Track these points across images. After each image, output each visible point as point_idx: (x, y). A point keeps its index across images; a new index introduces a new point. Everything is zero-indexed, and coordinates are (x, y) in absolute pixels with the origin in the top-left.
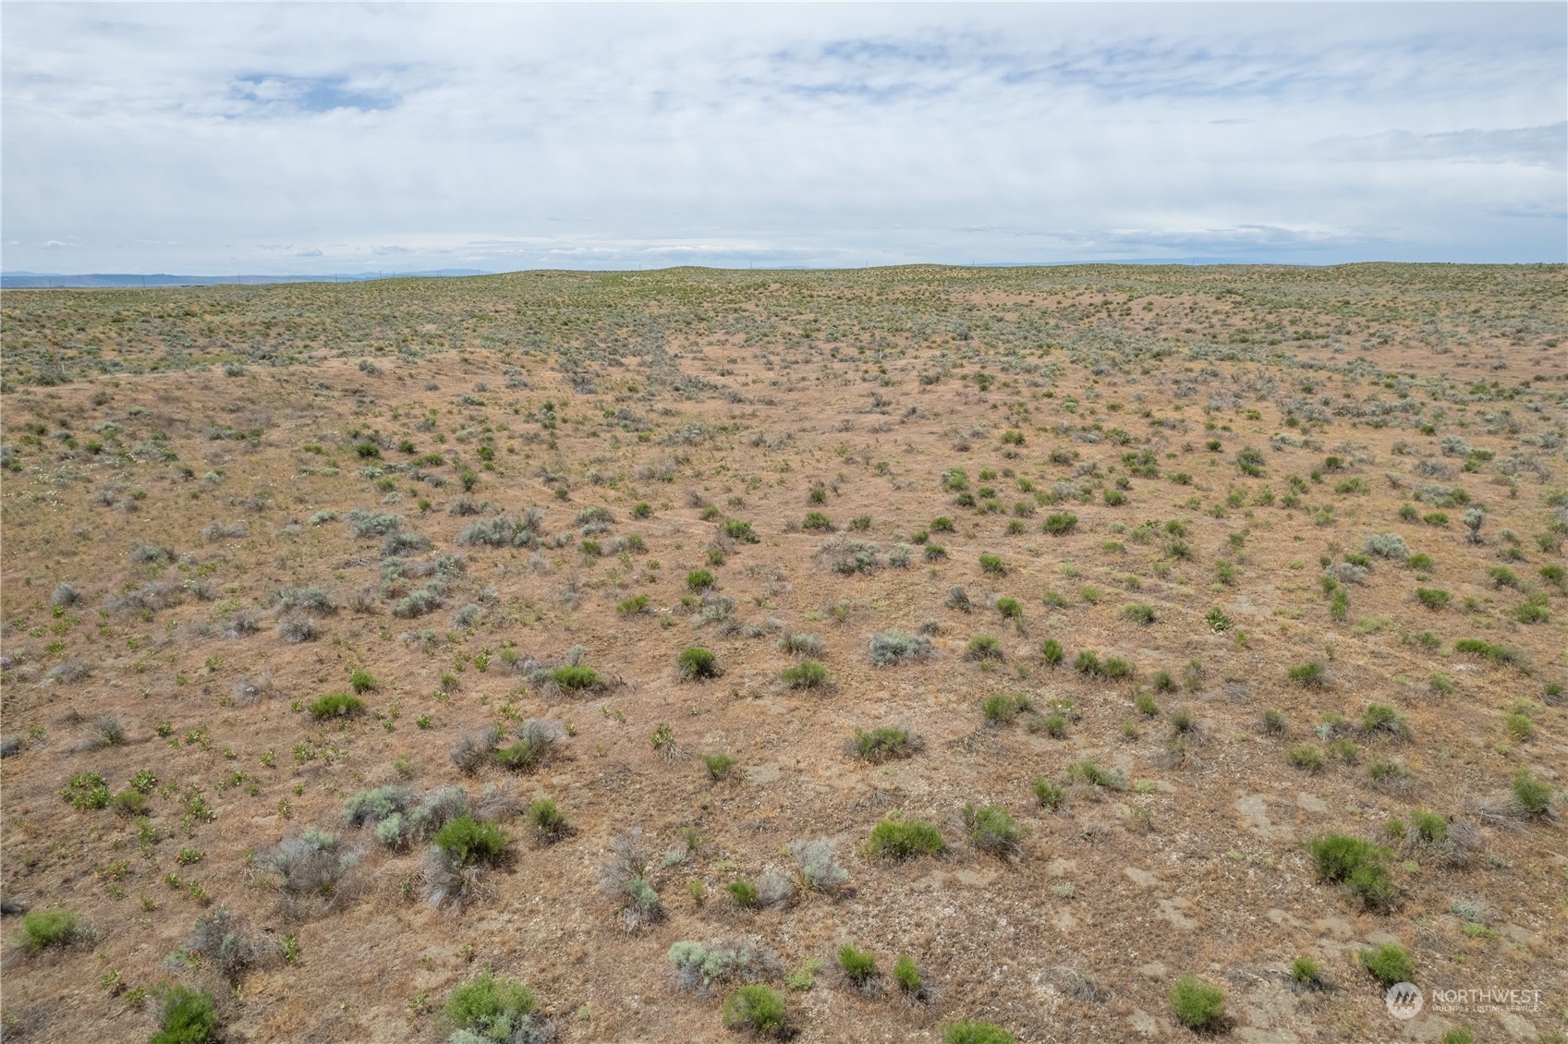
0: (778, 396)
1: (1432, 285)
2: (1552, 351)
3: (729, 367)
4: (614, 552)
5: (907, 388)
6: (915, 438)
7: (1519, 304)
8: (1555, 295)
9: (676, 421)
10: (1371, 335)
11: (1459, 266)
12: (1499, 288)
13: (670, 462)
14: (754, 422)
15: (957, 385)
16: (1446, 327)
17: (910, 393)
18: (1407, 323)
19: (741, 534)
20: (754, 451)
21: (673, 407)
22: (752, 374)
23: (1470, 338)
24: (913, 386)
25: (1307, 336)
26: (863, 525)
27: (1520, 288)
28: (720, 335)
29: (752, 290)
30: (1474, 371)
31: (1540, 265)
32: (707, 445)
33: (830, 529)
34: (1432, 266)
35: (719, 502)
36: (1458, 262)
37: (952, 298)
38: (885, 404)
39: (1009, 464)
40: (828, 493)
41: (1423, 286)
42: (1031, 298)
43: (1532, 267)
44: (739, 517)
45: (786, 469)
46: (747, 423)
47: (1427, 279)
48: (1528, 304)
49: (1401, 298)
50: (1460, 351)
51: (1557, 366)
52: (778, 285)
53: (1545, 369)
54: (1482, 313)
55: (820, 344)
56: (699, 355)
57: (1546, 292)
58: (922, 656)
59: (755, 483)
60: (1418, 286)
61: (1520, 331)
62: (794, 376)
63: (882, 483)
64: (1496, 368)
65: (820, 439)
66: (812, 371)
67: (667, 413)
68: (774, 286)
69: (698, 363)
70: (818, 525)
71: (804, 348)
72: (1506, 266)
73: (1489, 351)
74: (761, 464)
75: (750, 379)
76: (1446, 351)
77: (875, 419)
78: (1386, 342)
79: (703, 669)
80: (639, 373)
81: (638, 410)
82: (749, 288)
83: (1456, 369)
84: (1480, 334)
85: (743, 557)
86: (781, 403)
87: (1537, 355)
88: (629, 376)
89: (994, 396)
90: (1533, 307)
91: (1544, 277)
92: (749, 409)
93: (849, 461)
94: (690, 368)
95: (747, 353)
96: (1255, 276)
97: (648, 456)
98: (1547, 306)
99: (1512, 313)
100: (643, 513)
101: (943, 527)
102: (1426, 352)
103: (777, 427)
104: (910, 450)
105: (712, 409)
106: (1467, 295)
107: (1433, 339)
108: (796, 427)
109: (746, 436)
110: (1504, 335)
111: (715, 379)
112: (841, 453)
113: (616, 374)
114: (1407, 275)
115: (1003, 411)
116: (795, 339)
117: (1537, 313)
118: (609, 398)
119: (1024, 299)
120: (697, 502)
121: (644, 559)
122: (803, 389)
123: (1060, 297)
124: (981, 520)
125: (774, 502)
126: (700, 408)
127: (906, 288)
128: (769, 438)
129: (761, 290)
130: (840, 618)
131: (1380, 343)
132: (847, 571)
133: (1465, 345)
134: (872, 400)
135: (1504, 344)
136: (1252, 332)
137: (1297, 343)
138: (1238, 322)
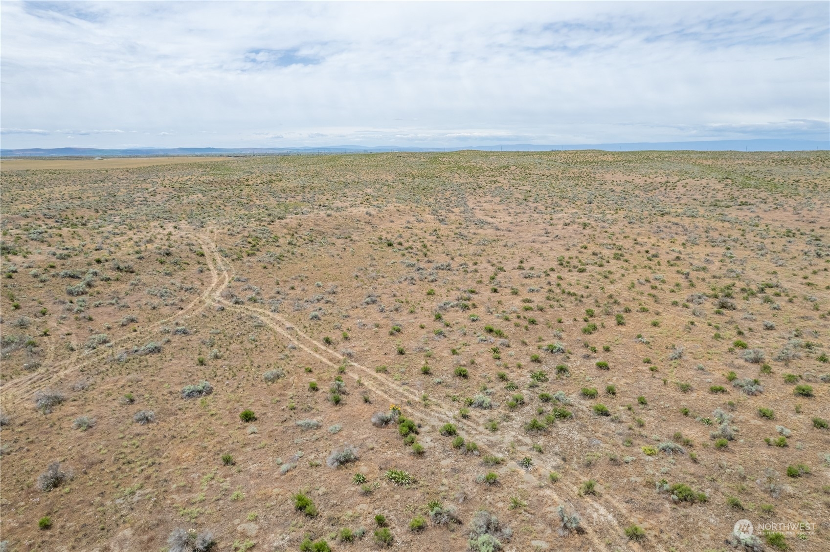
0: (512, 228)
3: (494, 214)
4: (471, 272)
5: (558, 227)
6: (555, 246)
9: (479, 237)
10: (775, 204)
13: (480, 251)
14: (504, 238)
15: (575, 226)
17: (559, 230)
19: (501, 269)
20: (504, 248)
21: (476, 231)
22: (503, 219)
24: (560, 226)
25: (745, 204)
26: (532, 268)
28: (488, 198)
29: (502, 170)
32: (490, 245)
33: (524, 269)
35: (495, 262)
37: (597, 177)
38: (549, 233)
39: (579, 255)
40: (525, 261)
42: (633, 178)
44: (501, 266)
45: (514, 254)
46: (502, 238)
52: (515, 167)
55: (530, 204)
56: (482, 208)
58: (538, 291)
59: (505, 258)
62: (519, 220)
63: (540, 259)
65: (525, 245)
66: (525, 218)
67: (475, 234)
68: (513, 168)
69: (482, 212)
70: (521, 268)
71: (523, 206)
74: (506, 252)
75: (502, 220)
76: (798, 214)
77: (544, 238)
79: (495, 291)
80: (460, 216)
81: (465, 232)
82: (501, 168)
85: (501, 275)
86: (513, 231)
88: (457, 217)
89: (586, 232)
92: (502, 233)
93: (532, 252)
94: (479, 215)
95: (501, 207)
97: (472, 249)
100: (475, 264)
101: (552, 270)
103: (512, 240)
104: (551, 249)
105: (489, 232)
108: (518, 240)
109: (502, 243)
111: (489, 220)
112: (530, 250)
113: (453, 217)
115: (587, 237)
116: (520, 201)
118: (453, 227)
119: (629, 179)
120: (489, 262)
121: (479, 274)
122: (521, 226)
123: (647, 178)
124: (563, 269)
125: (510, 262)
126: (485, 232)
127: (576, 170)
128: (509, 244)
129: (507, 170)
130: (523, 285)
132: (526, 278)
134: (544, 231)
136: (722, 201)
137: (738, 207)
138: (720, 196)
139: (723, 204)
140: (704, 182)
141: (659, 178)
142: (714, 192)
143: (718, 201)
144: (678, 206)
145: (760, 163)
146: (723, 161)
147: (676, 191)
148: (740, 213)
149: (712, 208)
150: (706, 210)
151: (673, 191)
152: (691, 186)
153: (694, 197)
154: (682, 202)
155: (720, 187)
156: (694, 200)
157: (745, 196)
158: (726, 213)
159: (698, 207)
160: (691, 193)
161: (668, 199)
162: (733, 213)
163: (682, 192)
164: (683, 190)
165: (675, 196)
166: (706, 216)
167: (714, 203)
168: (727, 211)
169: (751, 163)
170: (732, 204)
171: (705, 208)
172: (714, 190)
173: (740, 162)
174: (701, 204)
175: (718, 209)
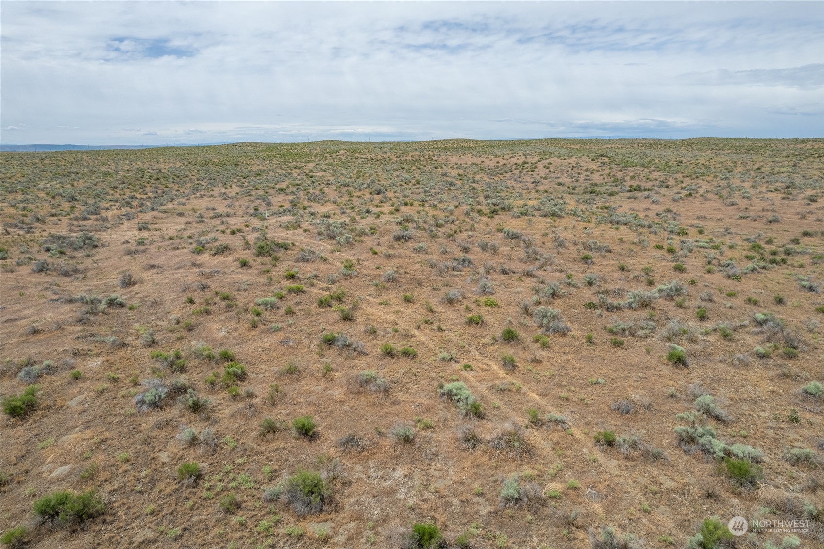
1: (734, 151)
2: (814, 206)
7: (786, 163)
8: (807, 157)
10: (683, 188)
11: (751, 140)
12: (774, 153)
16: (736, 182)
18: (710, 179)
23: (752, 192)
25: (638, 189)
27: (786, 153)
30: (753, 224)
31: (797, 140)
34: (736, 140)
36: (751, 138)
41: (729, 151)
43: (792, 141)
47: (733, 147)
48: (791, 163)
49: (715, 159)
50: (742, 203)
51: (819, 220)
53: (810, 224)
54: (763, 170)
57: (802, 155)
60: (727, 151)
61: (788, 187)
64: (770, 222)
72: (778, 140)
73: (765, 204)
76: (733, 204)
78: (691, 195)
83: (739, 222)
84: (760, 189)
87: (803, 209)
90: (795, 166)
91: (799, 146)
96: (635, 146)
98: (803, 164)
99: (782, 169)
102: (718, 204)
106: (754, 157)
107: (725, 193)
110: (776, 190)
114: (721, 145)
117: (798, 170)
131: (687, 196)
133: (748, 198)
135: (776, 197)
136: (601, 185)
137: (628, 194)
138: (596, 178)
139: (603, 189)
140: (573, 161)
141: (516, 158)
142: (588, 173)
143: (596, 185)
144: (532, 195)
145: (629, 146)
146: (591, 145)
147: (535, 173)
148: (634, 205)
149: (588, 196)
150: (578, 201)
151: (530, 173)
152: (556, 167)
153: (560, 180)
154: (541, 188)
155: (595, 167)
156: (559, 184)
157: (633, 178)
158: (613, 206)
159: (565, 195)
160: (554, 176)
161: (521, 185)
162: (624, 206)
163: (542, 174)
164: (543, 172)
165: (532, 180)
166: (579, 212)
167: (590, 189)
168: (613, 202)
169: (620, 147)
170: (617, 189)
171: (577, 197)
172: (587, 170)
173: (609, 146)
174: (570, 190)
175: (597, 199)
